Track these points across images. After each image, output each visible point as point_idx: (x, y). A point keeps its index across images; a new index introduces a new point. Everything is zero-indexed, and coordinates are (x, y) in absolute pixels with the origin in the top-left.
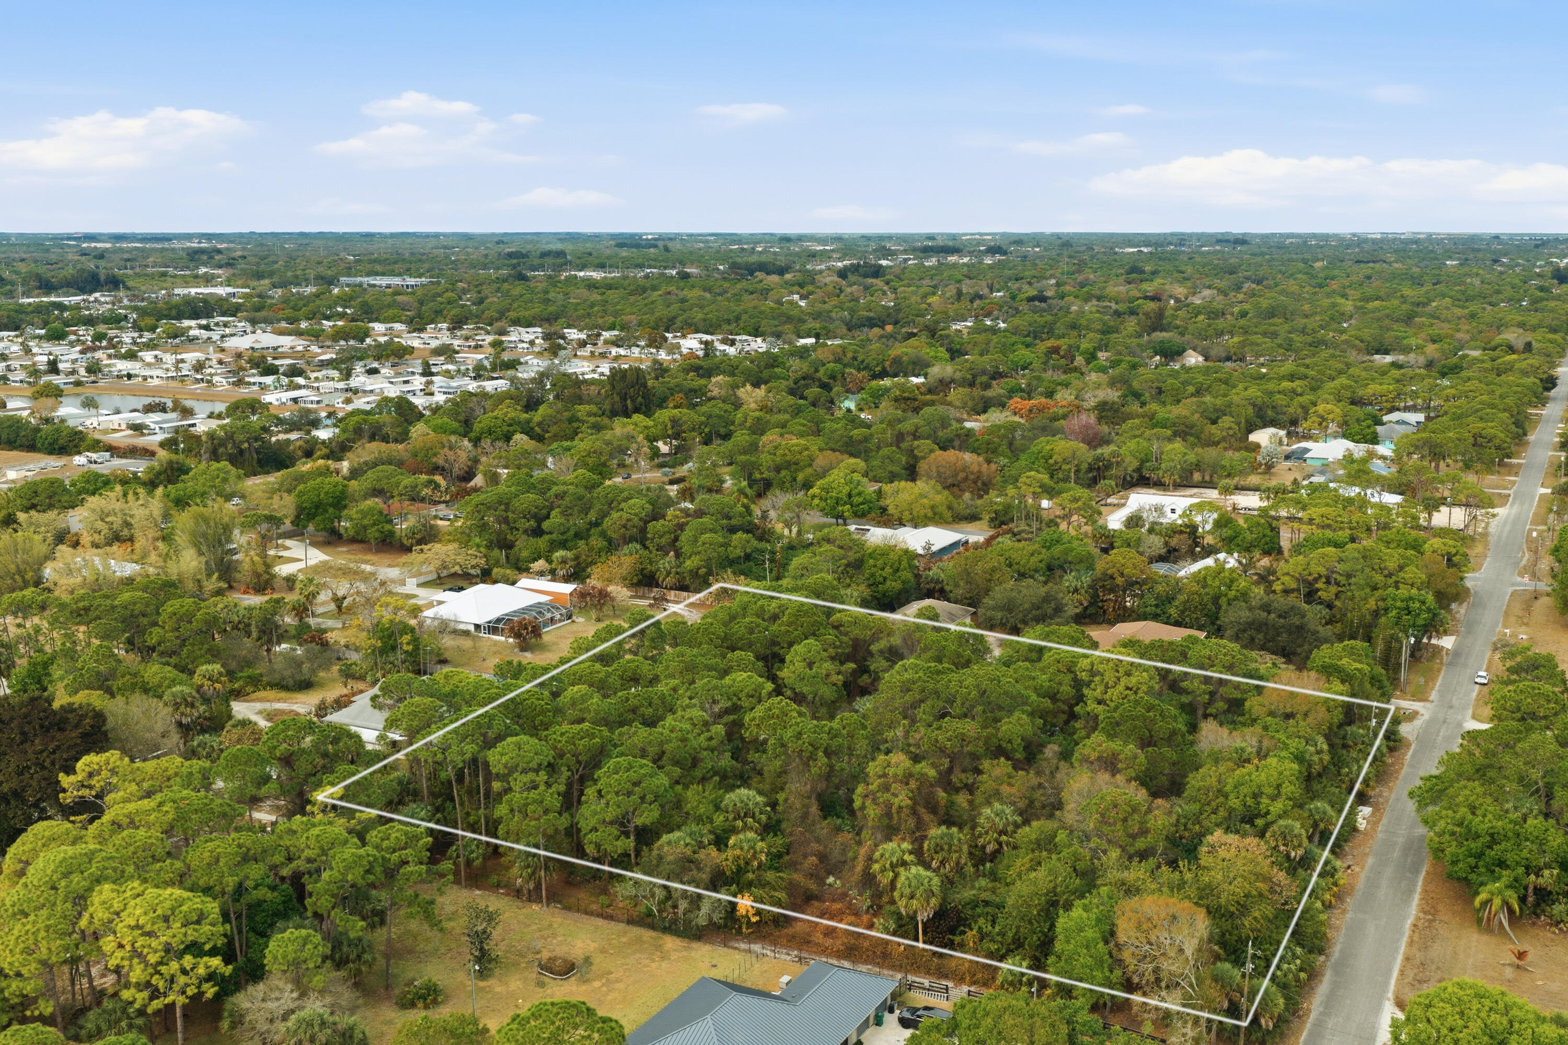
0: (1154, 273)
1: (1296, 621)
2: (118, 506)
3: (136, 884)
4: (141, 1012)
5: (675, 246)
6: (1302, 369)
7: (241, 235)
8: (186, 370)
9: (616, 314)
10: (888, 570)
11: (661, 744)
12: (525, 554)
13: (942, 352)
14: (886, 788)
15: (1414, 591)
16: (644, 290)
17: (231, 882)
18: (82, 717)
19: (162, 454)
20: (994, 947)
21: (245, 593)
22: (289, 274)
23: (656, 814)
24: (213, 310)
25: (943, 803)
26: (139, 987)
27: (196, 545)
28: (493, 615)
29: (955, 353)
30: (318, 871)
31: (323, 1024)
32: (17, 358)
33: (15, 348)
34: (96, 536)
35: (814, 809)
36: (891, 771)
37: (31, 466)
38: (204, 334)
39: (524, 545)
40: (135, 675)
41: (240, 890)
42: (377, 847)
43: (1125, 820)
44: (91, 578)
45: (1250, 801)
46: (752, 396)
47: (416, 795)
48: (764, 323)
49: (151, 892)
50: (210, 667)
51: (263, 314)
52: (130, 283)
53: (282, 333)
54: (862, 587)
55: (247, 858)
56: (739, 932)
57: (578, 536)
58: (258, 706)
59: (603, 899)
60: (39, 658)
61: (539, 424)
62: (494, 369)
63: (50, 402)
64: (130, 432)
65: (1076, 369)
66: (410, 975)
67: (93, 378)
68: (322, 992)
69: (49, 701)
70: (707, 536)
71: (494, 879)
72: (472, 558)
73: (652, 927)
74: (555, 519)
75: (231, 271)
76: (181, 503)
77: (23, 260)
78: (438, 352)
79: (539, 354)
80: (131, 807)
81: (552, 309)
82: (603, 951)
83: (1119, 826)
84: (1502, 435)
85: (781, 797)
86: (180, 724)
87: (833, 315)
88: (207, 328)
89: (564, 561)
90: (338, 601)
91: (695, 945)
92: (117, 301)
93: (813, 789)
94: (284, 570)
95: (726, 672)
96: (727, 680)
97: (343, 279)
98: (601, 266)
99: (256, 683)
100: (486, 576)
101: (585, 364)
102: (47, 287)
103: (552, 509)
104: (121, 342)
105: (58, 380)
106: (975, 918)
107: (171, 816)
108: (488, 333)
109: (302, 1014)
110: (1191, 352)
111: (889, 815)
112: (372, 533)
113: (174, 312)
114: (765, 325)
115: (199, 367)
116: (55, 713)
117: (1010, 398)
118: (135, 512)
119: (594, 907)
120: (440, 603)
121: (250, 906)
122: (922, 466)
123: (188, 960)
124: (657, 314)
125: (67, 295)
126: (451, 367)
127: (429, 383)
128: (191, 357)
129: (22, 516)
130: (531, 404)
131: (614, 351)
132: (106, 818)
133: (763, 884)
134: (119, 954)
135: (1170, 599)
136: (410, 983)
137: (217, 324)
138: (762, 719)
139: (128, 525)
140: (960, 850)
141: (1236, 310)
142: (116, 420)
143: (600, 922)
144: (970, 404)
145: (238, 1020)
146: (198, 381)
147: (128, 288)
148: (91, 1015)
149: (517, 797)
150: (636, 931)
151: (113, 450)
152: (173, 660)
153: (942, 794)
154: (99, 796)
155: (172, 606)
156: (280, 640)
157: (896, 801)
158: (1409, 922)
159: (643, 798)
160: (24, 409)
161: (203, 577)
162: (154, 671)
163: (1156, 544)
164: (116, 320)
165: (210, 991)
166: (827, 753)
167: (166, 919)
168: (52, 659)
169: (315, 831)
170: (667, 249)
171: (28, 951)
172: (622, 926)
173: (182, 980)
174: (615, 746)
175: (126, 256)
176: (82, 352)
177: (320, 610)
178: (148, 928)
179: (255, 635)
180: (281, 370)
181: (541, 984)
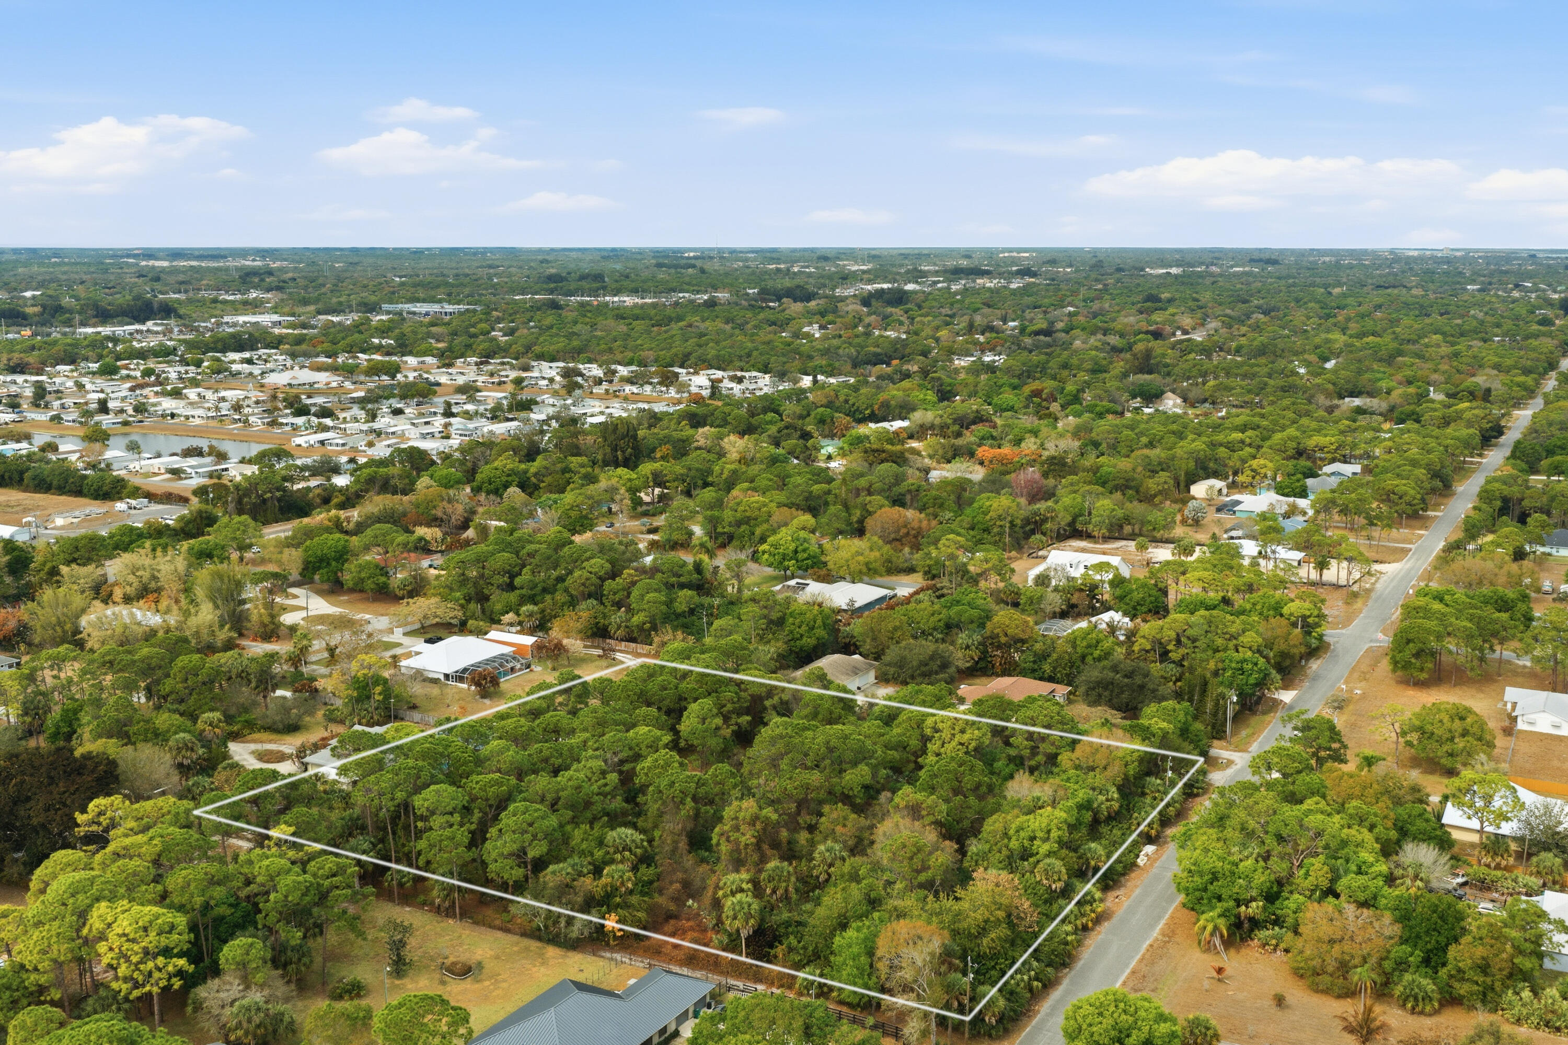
0: (1170, 301)
1: (1138, 680)
2: (147, 562)
3: (125, 902)
4: (126, 999)
5: (713, 266)
6: (1257, 419)
7: (294, 251)
8: (225, 408)
9: (636, 348)
10: (804, 628)
11: (557, 792)
12: (498, 607)
13: (931, 396)
14: (736, 828)
15: (1249, 654)
16: (670, 320)
17: (198, 900)
18: (97, 764)
19: (195, 500)
20: (797, 958)
21: (254, 640)
22: (334, 300)
23: (545, 849)
24: (258, 341)
25: (784, 840)
26: (126, 979)
27: (213, 599)
28: (460, 666)
29: (945, 395)
30: (267, 893)
31: (259, 1009)
32: (72, 395)
33: (70, 384)
34: (128, 589)
35: (683, 845)
36: (741, 815)
37: (77, 513)
38: (246, 367)
39: (498, 599)
40: (147, 721)
41: (206, 907)
42: (315, 875)
43: (911, 858)
44: (119, 630)
45: (1026, 843)
46: (735, 445)
47: (363, 828)
48: (773, 359)
49: (136, 908)
50: (211, 715)
51: (304, 347)
52: (182, 311)
53: (320, 368)
54: (780, 644)
55: (213, 882)
56: (608, 944)
57: (545, 590)
58: (253, 747)
59: (505, 916)
60: (69, 704)
61: (535, 475)
62: (510, 409)
63: (97, 446)
64: (168, 476)
65: (1049, 415)
66: (342, 974)
67: (140, 417)
68: (262, 986)
69: (72, 751)
70: (651, 596)
71: (422, 898)
72: (450, 612)
73: (540, 939)
74: (525, 577)
75: (280, 295)
76: (205, 555)
77: (82, 283)
78: (462, 390)
79: (555, 394)
80: (128, 841)
81: (576, 343)
82: (497, 957)
83: (905, 863)
84: (1412, 492)
85: (657, 834)
86: (180, 766)
87: (841, 351)
88: (249, 361)
89: (531, 615)
90: (331, 651)
91: (570, 954)
92: (167, 332)
93: (684, 829)
94: (288, 619)
95: (634, 726)
96: (631, 733)
97: (385, 307)
98: (634, 291)
99: (251, 726)
100: (462, 628)
101: (597, 403)
102: (104, 316)
103: (524, 566)
104: (167, 379)
105: (106, 421)
106: (787, 935)
107: (158, 849)
108: (513, 367)
109: (245, 1002)
110: (1170, 394)
111: (738, 851)
112: (369, 584)
113: (220, 346)
114: (774, 362)
115: (237, 407)
116: (76, 760)
117: (979, 445)
118: (162, 567)
119: (497, 922)
120: (418, 653)
121: (215, 920)
122: (869, 523)
123: (160, 961)
124: (674, 350)
125: (122, 324)
126: (470, 407)
127: (447, 425)
128: (232, 395)
129: (64, 569)
130: (532, 452)
131: (629, 389)
132: (111, 848)
133: (626, 905)
134: (110, 955)
135: (1044, 656)
136: (340, 981)
137: (260, 358)
138: (649, 768)
139: (154, 578)
140: (788, 881)
141: (1234, 345)
142: (158, 464)
143: (499, 934)
144: (940, 452)
145: (198, 1007)
146: (236, 421)
147: (180, 317)
148: (90, 1001)
149: (433, 835)
150: (526, 942)
151: (150, 496)
152: (182, 708)
153: (784, 834)
154: (107, 830)
155: (183, 661)
156: (275, 687)
157: (743, 839)
158: (1148, 943)
159: (535, 837)
160: (74, 452)
161: (216, 628)
162: (164, 720)
163: (1055, 601)
164: (164, 353)
165: (177, 984)
166: (695, 799)
167: (145, 929)
168: (81, 708)
169: (266, 862)
170: (703, 271)
171: (44, 952)
172: (516, 938)
173: (156, 975)
174: (521, 792)
175: (181, 277)
176: (132, 389)
177: (313, 658)
178: (131, 936)
179: (253, 685)
180: (313, 410)
181: (443, 983)
